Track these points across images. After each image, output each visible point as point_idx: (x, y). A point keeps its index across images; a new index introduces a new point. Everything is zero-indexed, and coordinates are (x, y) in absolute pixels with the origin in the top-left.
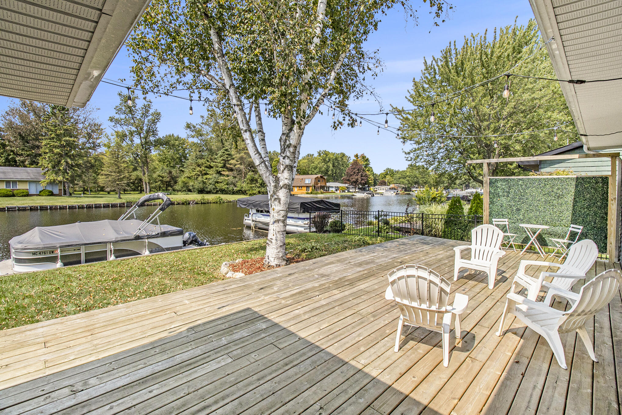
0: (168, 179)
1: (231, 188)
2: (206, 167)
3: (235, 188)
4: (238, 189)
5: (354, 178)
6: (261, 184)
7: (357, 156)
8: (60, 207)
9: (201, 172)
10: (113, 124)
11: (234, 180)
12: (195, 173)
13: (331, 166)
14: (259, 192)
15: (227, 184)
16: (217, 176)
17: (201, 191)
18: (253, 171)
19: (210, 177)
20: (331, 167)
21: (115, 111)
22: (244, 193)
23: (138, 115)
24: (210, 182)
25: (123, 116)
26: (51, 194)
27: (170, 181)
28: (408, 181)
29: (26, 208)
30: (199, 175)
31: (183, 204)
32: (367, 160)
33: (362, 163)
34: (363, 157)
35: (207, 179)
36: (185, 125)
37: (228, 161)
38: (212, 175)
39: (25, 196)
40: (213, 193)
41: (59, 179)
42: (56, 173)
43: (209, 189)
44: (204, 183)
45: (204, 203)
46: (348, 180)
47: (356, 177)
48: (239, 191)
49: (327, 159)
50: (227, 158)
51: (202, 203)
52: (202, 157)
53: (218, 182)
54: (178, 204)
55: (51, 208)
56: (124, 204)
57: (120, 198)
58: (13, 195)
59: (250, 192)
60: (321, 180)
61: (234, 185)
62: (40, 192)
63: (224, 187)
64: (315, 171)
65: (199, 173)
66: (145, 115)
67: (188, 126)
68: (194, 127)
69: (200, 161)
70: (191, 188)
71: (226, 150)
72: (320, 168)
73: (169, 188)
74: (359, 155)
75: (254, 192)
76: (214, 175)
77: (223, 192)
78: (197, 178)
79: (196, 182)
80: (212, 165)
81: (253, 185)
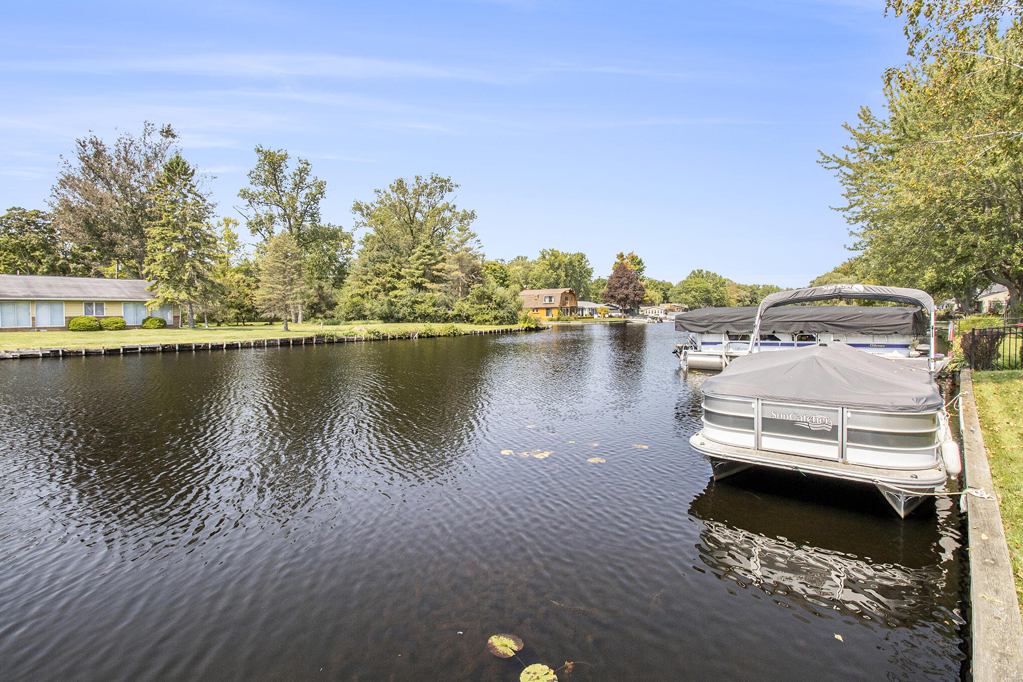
0: (316, 300)
1: (441, 312)
2: (392, 276)
3: (450, 312)
4: (455, 312)
5: (621, 293)
6: (498, 304)
7: (621, 256)
8: (212, 346)
9: (384, 285)
10: (246, 201)
11: (447, 298)
12: (371, 287)
13: (563, 274)
14: (496, 318)
15: (434, 305)
16: (414, 291)
17: (387, 318)
18: (480, 282)
19: (404, 293)
20: (563, 277)
21: (249, 180)
22: (468, 319)
23: (288, 185)
24: (404, 301)
25: (261, 188)
26: (163, 325)
27: (319, 303)
28: (694, 297)
29: (154, 348)
30: (379, 291)
31: (400, 338)
32: (640, 263)
33: (631, 267)
34: (633, 258)
35: (396, 297)
36: (352, 204)
37: (431, 265)
38: (405, 291)
39: (120, 329)
40: (409, 321)
41: (181, 297)
42: (175, 287)
43: (400, 315)
44: (391, 304)
45: (432, 337)
46: (612, 297)
47: (626, 292)
48: (456, 315)
49: (556, 264)
50: (430, 260)
51: (428, 337)
52: (384, 260)
53: (416, 302)
54: (394, 338)
55: (198, 348)
56: (311, 339)
57: (287, 329)
58: (101, 328)
59: (479, 318)
60: (569, 296)
61: (447, 306)
62: (144, 321)
63: (431, 310)
64: (539, 284)
65: (379, 288)
66: (298, 186)
67: (358, 208)
68: (368, 208)
69: (383, 267)
70: (367, 313)
71: (428, 247)
72: (547, 279)
73: (319, 315)
74: (626, 254)
75: (486, 317)
76: (409, 290)
77: (425, 317)
78: (376, 297)
79: (375, 304)
80: (402, 273)
81: (483, 306)
